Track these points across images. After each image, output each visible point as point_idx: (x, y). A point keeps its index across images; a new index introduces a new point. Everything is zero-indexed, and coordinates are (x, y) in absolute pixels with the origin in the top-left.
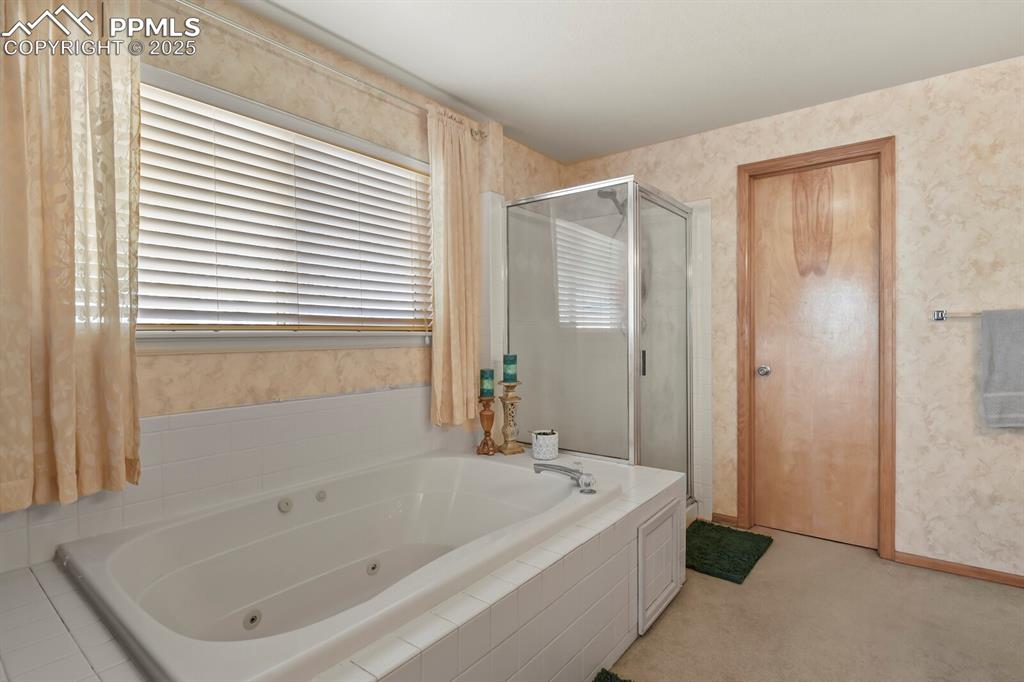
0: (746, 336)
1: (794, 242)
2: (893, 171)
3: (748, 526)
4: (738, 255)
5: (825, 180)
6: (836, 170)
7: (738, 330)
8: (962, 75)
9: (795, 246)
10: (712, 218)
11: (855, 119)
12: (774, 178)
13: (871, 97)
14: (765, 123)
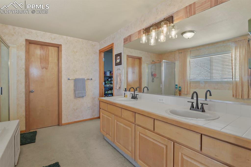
0: (28, 83)
1: (40, 61)
2: (61, 51)
3: (28, 131)
4: (25, 62)
5: (48, 49)
6: (50, 48)
7: (25, 81)
8: (72, 38)
9: (40, 62)
10: (17, 50)
11: (54, 39)
12: (35, 45)
13: (58, 35)
14: (34, 31)
